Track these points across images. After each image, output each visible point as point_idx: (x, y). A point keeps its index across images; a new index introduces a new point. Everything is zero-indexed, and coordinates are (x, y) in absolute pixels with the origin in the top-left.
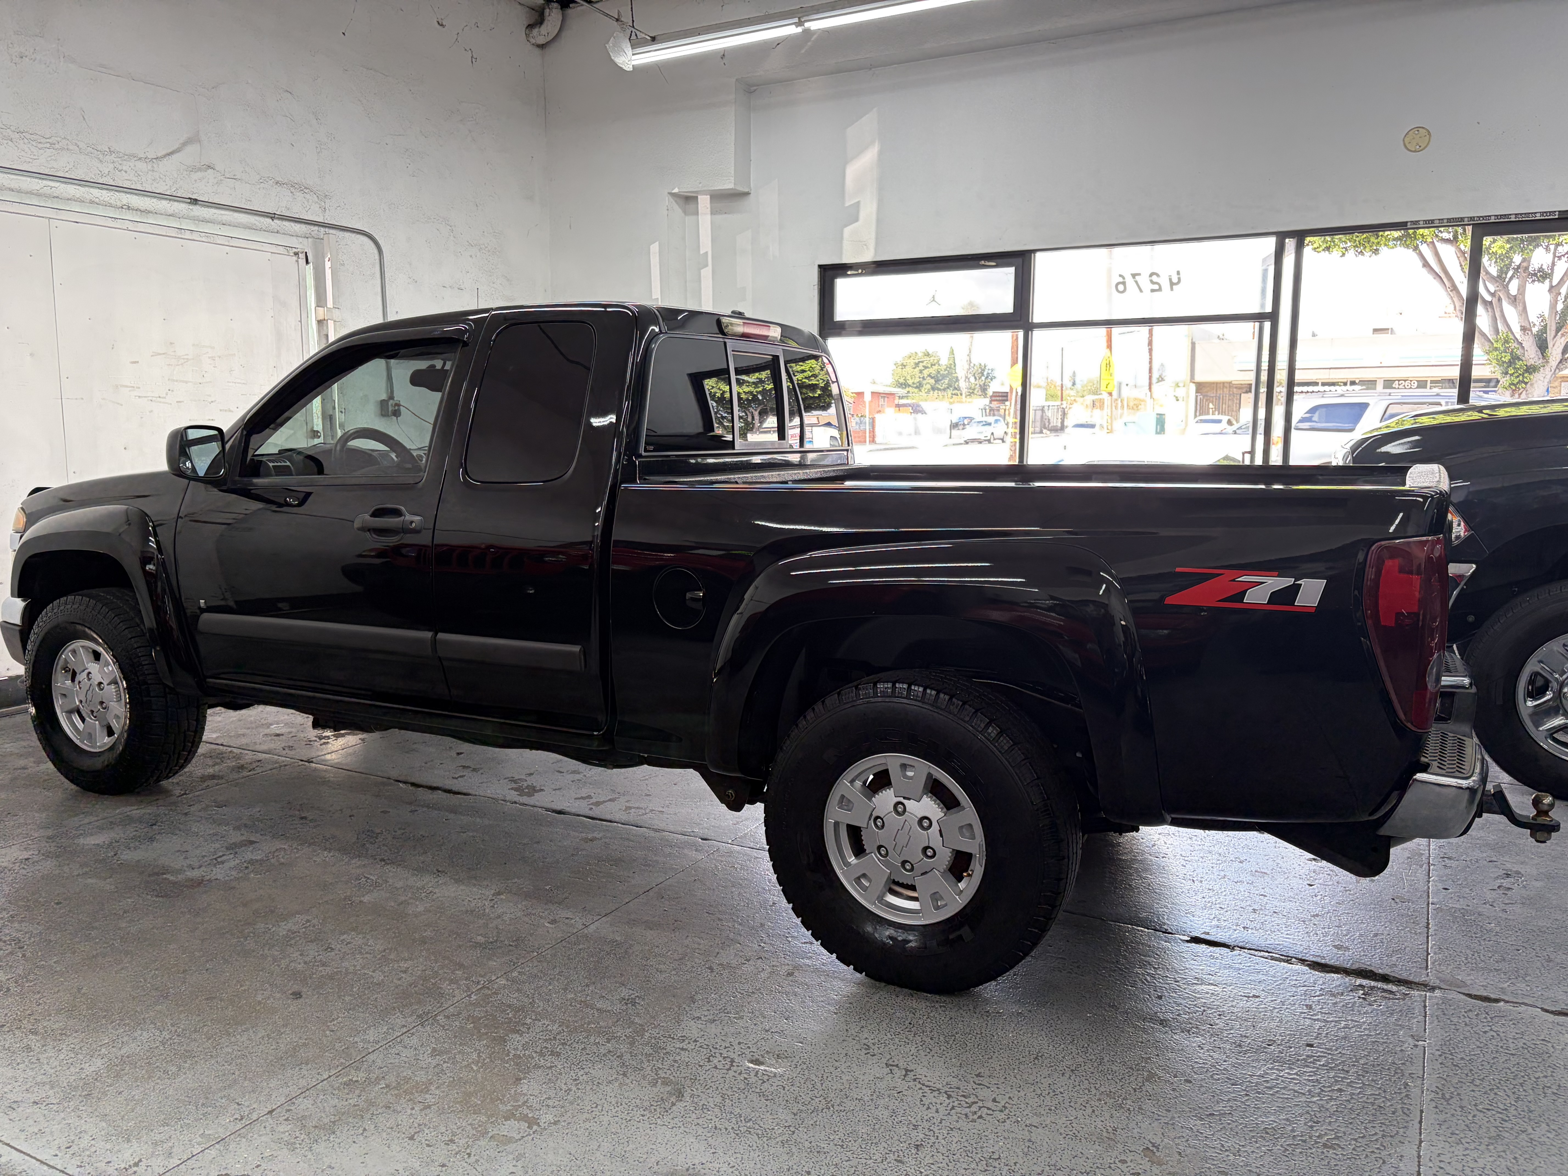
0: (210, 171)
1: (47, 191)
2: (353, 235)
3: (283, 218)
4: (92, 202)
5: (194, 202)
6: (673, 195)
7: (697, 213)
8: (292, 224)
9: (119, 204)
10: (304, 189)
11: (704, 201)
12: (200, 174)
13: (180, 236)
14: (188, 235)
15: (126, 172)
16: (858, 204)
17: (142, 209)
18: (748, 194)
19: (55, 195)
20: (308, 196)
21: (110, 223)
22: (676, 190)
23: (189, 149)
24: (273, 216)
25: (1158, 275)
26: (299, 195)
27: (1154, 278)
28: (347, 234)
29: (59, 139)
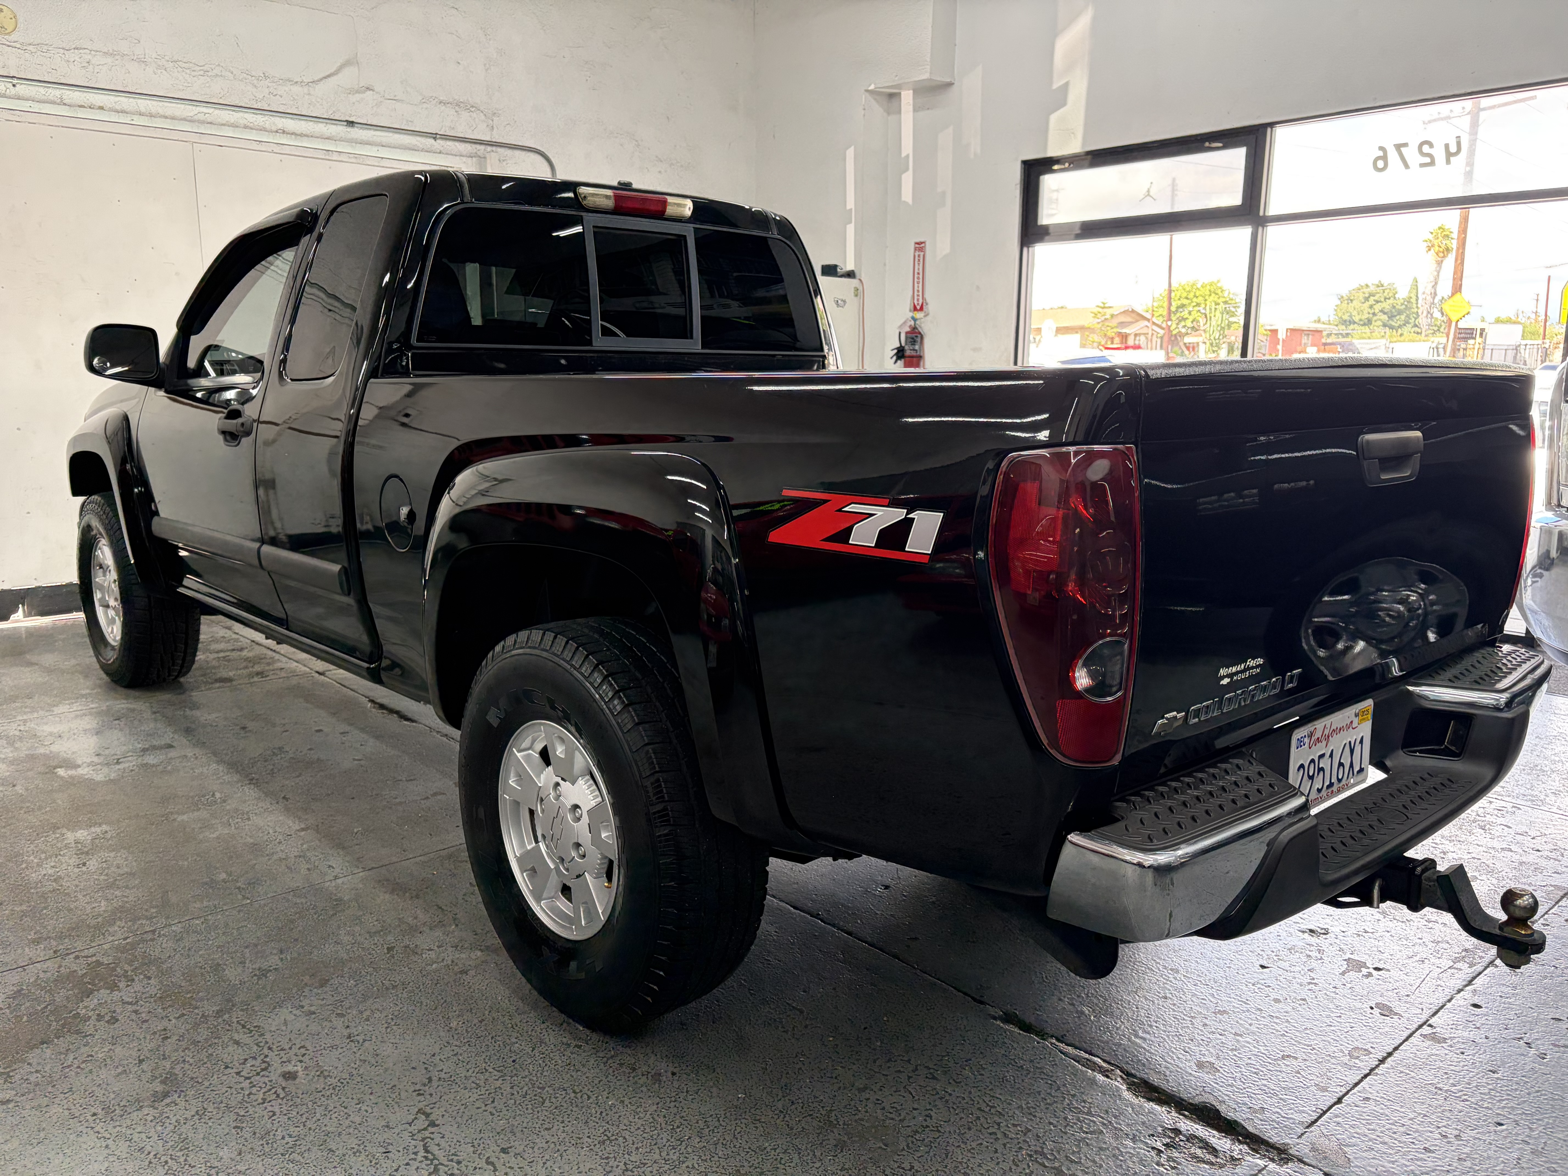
0: (369, 93)
1: (201, 117)
2: (523, 153)
3: (446, 137)
4: (246, 127)
5: (351, 124)
6: (871, 92)
7: (899, 112)
8: (457, 144)
9: (274, 129)
10: (471, 107)
11: (907, 97)
12: (358, 96)
13: (327, 157)
14: (335, 157)
15: (281, 97)
16: (1067, 85)
17: (298, 132)
18: (950, 84)
19: (209, 120)
20: (474, 115)
21: (255, 146)
22: (872, 87)
23: (347, 72)
24: (435, 136)
25: (1431, 145)
26: (465, 115)
27: (1426, 149)
28: (517, 153)
29: (213, 67)
